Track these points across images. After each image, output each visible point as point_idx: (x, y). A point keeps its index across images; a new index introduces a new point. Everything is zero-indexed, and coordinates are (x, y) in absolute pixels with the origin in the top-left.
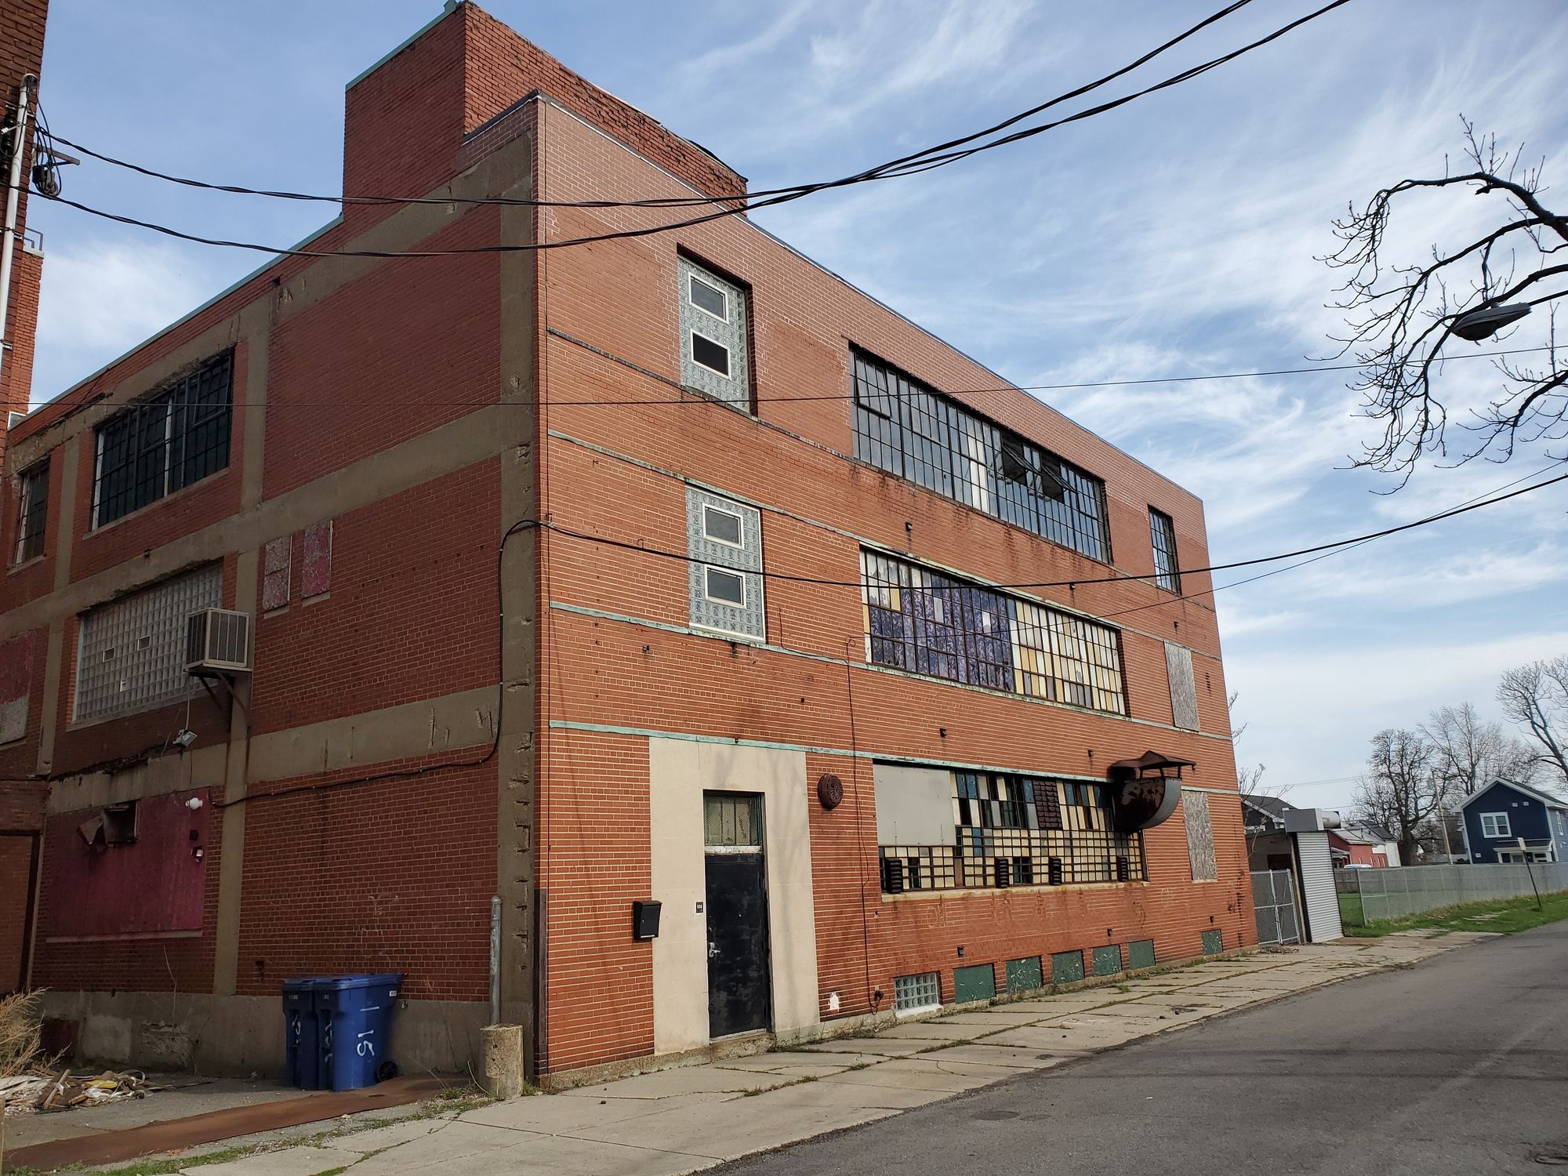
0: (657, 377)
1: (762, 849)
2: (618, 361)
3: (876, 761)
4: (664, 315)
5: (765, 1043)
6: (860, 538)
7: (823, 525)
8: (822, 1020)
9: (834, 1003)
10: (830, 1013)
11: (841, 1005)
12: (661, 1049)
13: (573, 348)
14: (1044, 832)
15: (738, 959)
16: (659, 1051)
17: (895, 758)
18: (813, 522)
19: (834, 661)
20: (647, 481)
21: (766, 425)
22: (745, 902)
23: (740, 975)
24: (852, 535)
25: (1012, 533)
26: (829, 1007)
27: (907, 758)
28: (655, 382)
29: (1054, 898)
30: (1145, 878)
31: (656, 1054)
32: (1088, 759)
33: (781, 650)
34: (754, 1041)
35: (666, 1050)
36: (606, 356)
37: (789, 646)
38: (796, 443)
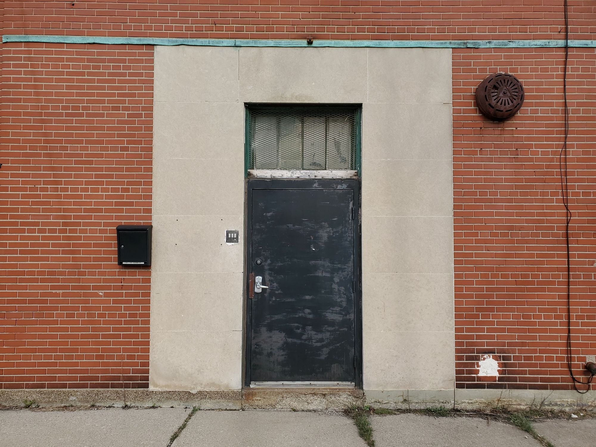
1: (359, 174)
5: (345, 399)
8: (459, 386)
9: (489, 367)
10: (480, 379)
11: (501, 372)
12: (158, 382)
15: (308, 297)
16: (156, 385)
22: (324, 234)
23: (311, 316)
26: (477, 372)
31: (151, 388)
34: (324, 395)
35: (166, 386)
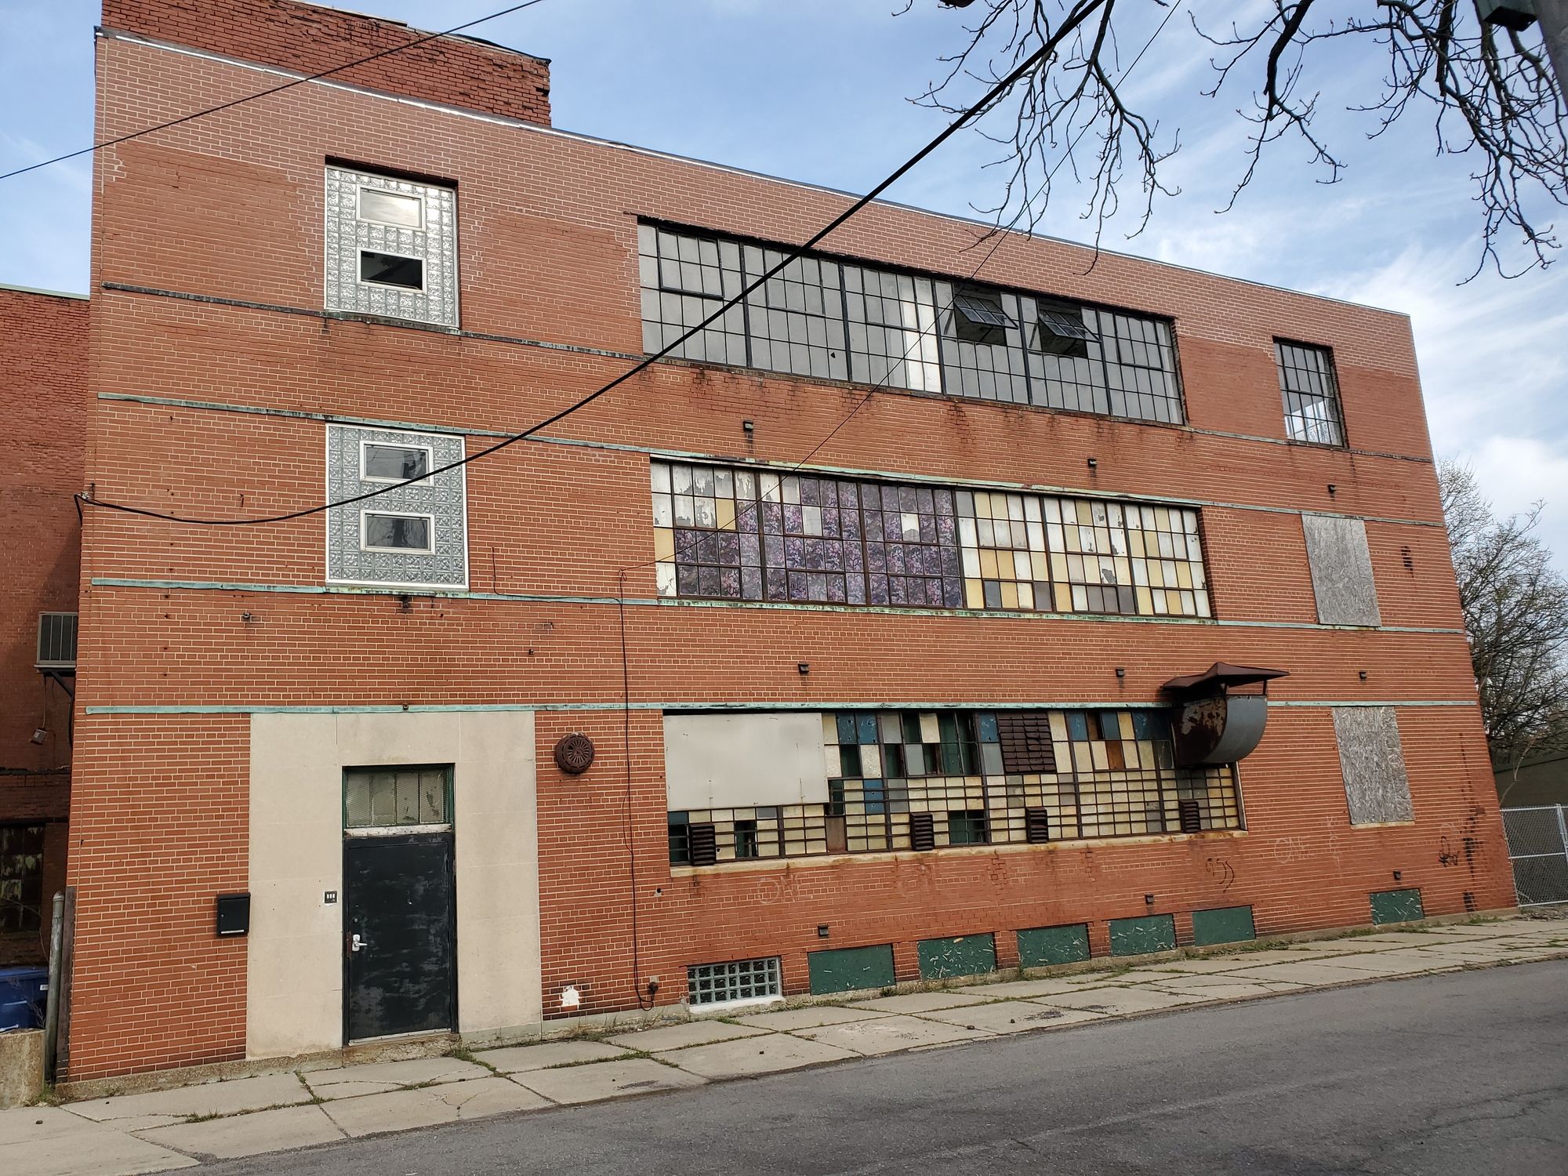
0: (283, 310)
1: (453, 827)
2: (219, 302)
3: (667, 712)
4: (299, 239)
5: (443, 1045)
6: (652, 450)
7: (581, 442)
8: (545, 1018)
9: (571, 998)
10: (563, 1009)
11: (581, 1001)
12: (255, 1051)
13: (146, 299)
14: (1015, 779)
15: (405, 951)
16: (253, 1055)
17: (706, 705)
18: (561, 440)
19: (594, 601)
20: (262, 428)
21: (478, 336)
22: (420, 889)
23: (408, 969)
24: (637, 448)
25: (964, 409)
26: (561, 1003)
27: (729, 704)
28: (281, 317)
29: (1030, 860)
30: (1239, 827)
31: (248, 1058)
32: (1116, 680)
33: (494, 597)
34: (423, 1043)
35: (264, 1054)
36: (198, 299)
37: (508, 591)
38: (536, 351)
